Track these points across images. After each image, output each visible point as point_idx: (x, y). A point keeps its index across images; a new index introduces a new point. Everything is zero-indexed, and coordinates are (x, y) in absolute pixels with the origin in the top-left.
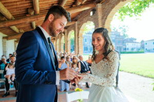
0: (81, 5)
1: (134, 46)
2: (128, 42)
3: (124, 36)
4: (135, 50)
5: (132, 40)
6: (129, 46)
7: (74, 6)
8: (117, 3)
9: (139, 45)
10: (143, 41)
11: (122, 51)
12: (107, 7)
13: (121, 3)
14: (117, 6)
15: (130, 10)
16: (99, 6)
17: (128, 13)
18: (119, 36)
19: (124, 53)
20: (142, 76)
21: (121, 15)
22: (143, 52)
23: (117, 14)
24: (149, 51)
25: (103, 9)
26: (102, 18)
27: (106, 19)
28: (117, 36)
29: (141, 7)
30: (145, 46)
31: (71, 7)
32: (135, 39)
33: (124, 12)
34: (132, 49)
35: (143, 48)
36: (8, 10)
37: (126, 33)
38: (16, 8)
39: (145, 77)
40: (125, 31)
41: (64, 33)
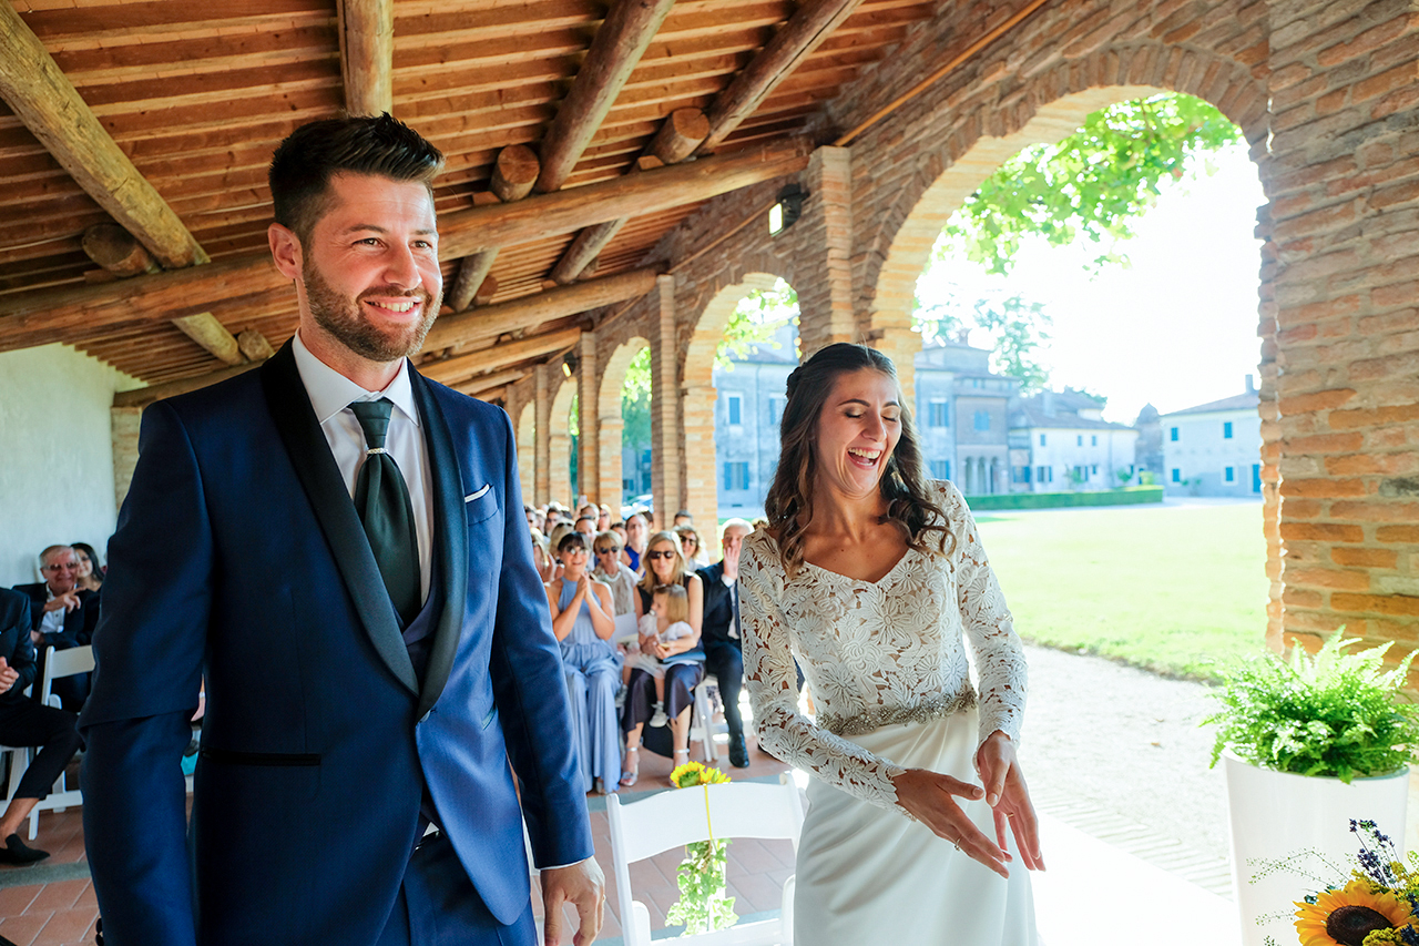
0: (702, 155)
1: (1085, 455)
2: (1048, 423)
3: (1018, 374)
4: (1097, 483)
5: (1072, 409)
6: (1055, 449)
7: (646, 161)
8: (956, 149)
9: (1124, 447)
10: (1148, 417)
11: (1005, 487)
12: (886, 169)
13: (986, 144)
14: (956, 170)
15: (1048, 193)
16: (832, 163)
17: (1040, 215)
18: (982, 376)
19: (1016, 503)
20: (1147, 669)
21: (990, 226)
22: (1154, 498)
23: (961, 218)
24: (1196, 488)
25: (860, 185)
26: (855, 255)
27: (882, 255)
28: (963, 375)
29: (1129, 177)
30: (1168, 446)
31: (624, 171)
32: (1099, 403)
33: (1010, 208)
34: (1079, 474)
35: (1155, 464)
36: (163, 193)
37: (1025, 358)
38: (225, 181)
39: (1171, 676)
40: (1020, 344)
41: (574, 361)
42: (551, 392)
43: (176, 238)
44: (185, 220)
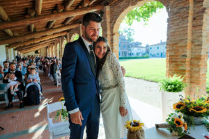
0: (88, 6)
1: (139, 51)
2: (133, 47)
3: (130, 40)
4: (140, 55)
5: (137, 45)
6: (135, 50)
7: (80, 7)
8: (126, 7)
9: (144, 50)
10: (147, 46)
11: (128, 56)
12: (115, 10)
13: (130, 7)
14: (126, 10)
15: (138, 14)
16: (107, 8)
17: (136, 17)
18: (124, 40)
19: (129, 58)
20: (148, 80)
21: (130, 19)
22: (148, 57)
23: (126, 18)
24: (153, 56)
25: (111, 12)
26: (111, 22)
27: (115, 22)
28: (122, 40)
29: (149, 12)
30: (150, 50)
31: (76, 8)
32: (141, 44)
33: (133, 16)
34: (138, 54)
35: (148, 53)
37: (131, 37)
39: (151, 81)
40: (130, 35)
41: (66, 37)
42: (62, 42)
43: (6, 17)
44: (7, 13)
